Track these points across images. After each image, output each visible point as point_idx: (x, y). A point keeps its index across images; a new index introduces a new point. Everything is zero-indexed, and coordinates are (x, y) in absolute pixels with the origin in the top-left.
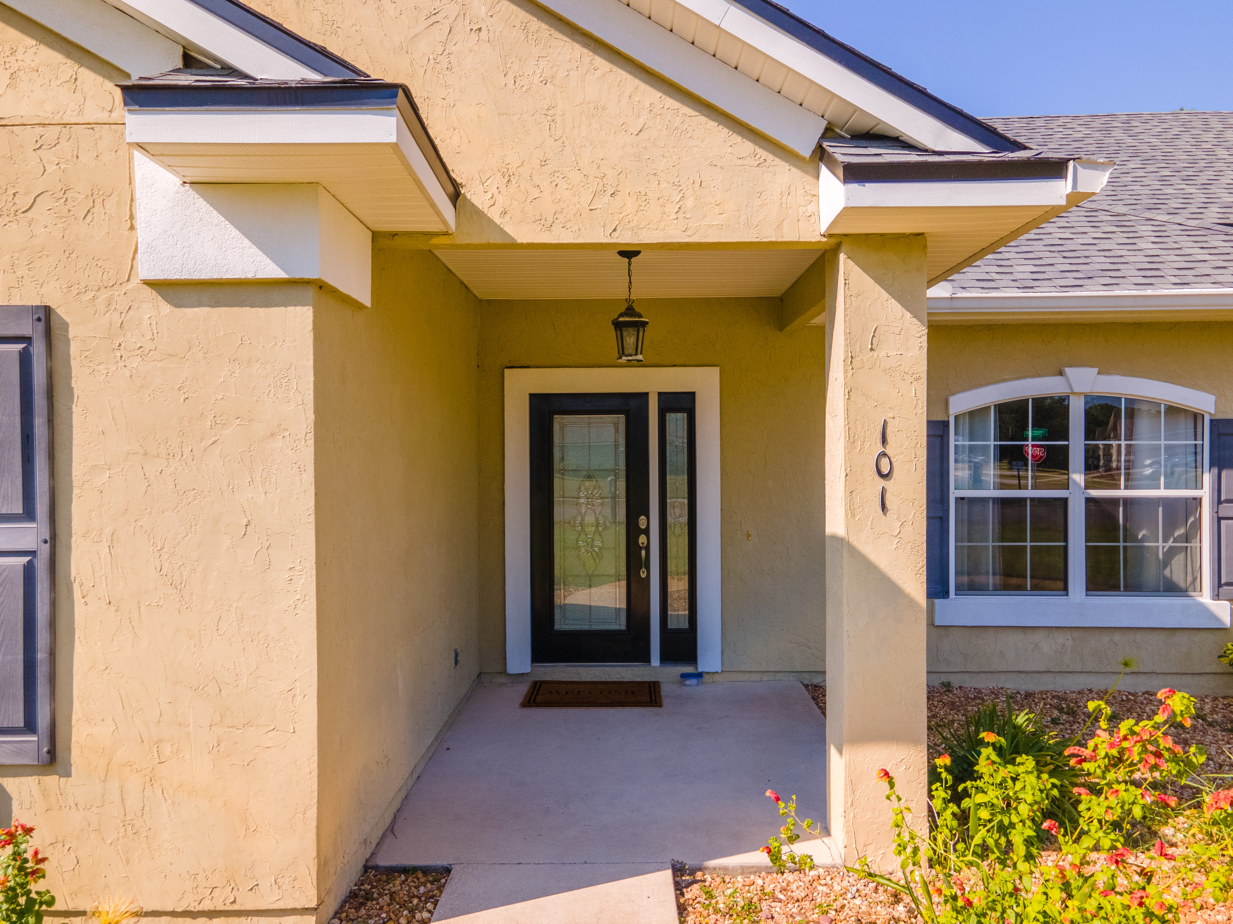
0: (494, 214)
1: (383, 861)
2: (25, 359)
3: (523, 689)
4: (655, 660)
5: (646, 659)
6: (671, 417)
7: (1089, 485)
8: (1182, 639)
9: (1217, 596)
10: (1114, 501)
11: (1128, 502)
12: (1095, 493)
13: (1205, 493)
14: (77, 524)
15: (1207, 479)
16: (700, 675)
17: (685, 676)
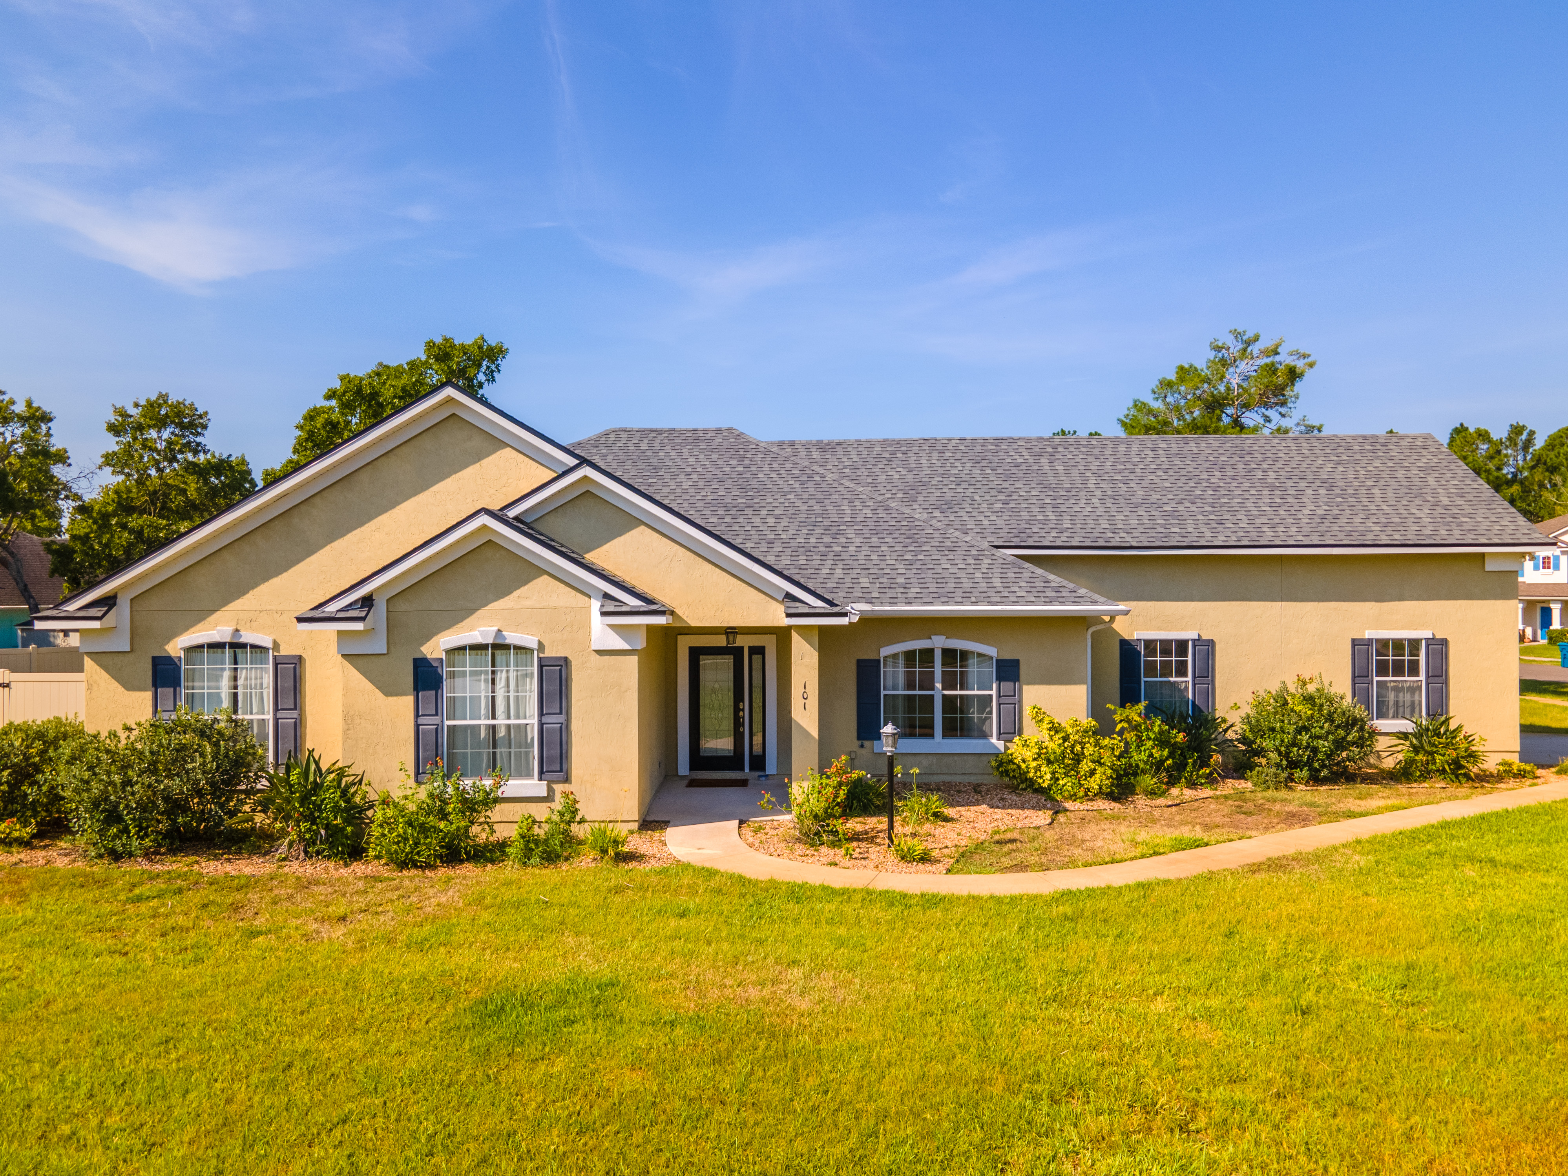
0: (684, 617)
1: (649, 819)
2: (561, 670)
3: (686, 782)
4: (747, 770)
5: (742, 769)
6: (754, 657)
7: (943, 689)
8: (984, 758)
9: (998, 739)
10: (956, 696)
11: (961, 696)
12: (946, 692)
13: (994, 692)
14: (573, 716)
15: (994, 686)
16: (767, 776)
17: (760, 776)
